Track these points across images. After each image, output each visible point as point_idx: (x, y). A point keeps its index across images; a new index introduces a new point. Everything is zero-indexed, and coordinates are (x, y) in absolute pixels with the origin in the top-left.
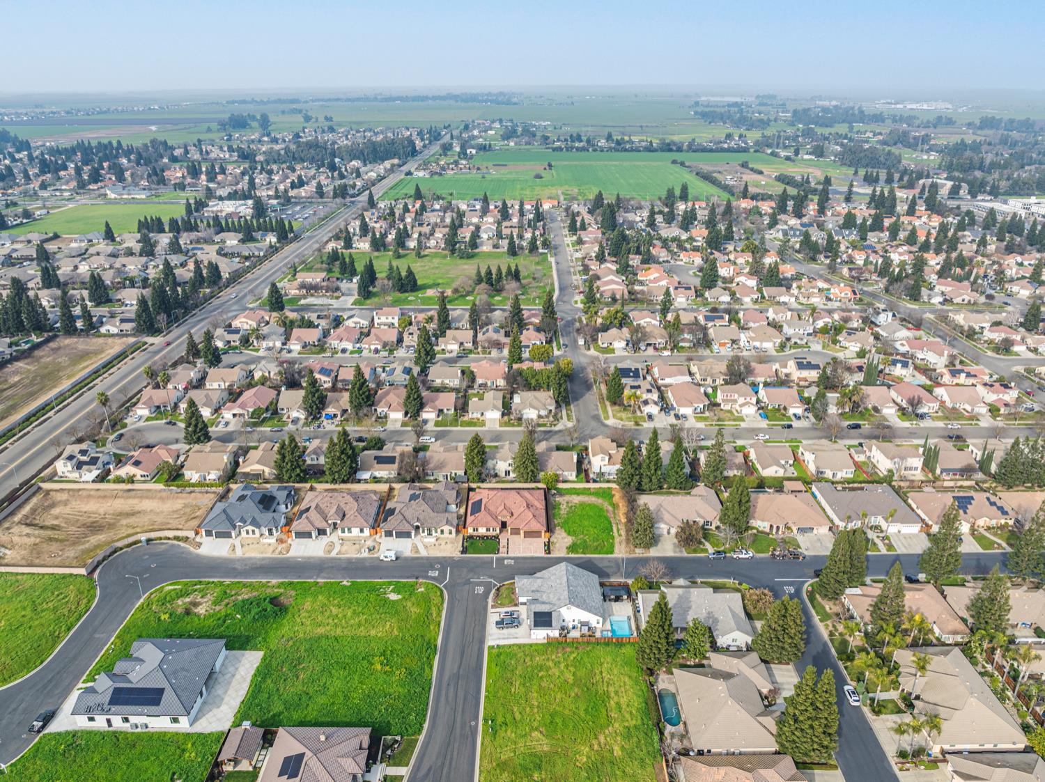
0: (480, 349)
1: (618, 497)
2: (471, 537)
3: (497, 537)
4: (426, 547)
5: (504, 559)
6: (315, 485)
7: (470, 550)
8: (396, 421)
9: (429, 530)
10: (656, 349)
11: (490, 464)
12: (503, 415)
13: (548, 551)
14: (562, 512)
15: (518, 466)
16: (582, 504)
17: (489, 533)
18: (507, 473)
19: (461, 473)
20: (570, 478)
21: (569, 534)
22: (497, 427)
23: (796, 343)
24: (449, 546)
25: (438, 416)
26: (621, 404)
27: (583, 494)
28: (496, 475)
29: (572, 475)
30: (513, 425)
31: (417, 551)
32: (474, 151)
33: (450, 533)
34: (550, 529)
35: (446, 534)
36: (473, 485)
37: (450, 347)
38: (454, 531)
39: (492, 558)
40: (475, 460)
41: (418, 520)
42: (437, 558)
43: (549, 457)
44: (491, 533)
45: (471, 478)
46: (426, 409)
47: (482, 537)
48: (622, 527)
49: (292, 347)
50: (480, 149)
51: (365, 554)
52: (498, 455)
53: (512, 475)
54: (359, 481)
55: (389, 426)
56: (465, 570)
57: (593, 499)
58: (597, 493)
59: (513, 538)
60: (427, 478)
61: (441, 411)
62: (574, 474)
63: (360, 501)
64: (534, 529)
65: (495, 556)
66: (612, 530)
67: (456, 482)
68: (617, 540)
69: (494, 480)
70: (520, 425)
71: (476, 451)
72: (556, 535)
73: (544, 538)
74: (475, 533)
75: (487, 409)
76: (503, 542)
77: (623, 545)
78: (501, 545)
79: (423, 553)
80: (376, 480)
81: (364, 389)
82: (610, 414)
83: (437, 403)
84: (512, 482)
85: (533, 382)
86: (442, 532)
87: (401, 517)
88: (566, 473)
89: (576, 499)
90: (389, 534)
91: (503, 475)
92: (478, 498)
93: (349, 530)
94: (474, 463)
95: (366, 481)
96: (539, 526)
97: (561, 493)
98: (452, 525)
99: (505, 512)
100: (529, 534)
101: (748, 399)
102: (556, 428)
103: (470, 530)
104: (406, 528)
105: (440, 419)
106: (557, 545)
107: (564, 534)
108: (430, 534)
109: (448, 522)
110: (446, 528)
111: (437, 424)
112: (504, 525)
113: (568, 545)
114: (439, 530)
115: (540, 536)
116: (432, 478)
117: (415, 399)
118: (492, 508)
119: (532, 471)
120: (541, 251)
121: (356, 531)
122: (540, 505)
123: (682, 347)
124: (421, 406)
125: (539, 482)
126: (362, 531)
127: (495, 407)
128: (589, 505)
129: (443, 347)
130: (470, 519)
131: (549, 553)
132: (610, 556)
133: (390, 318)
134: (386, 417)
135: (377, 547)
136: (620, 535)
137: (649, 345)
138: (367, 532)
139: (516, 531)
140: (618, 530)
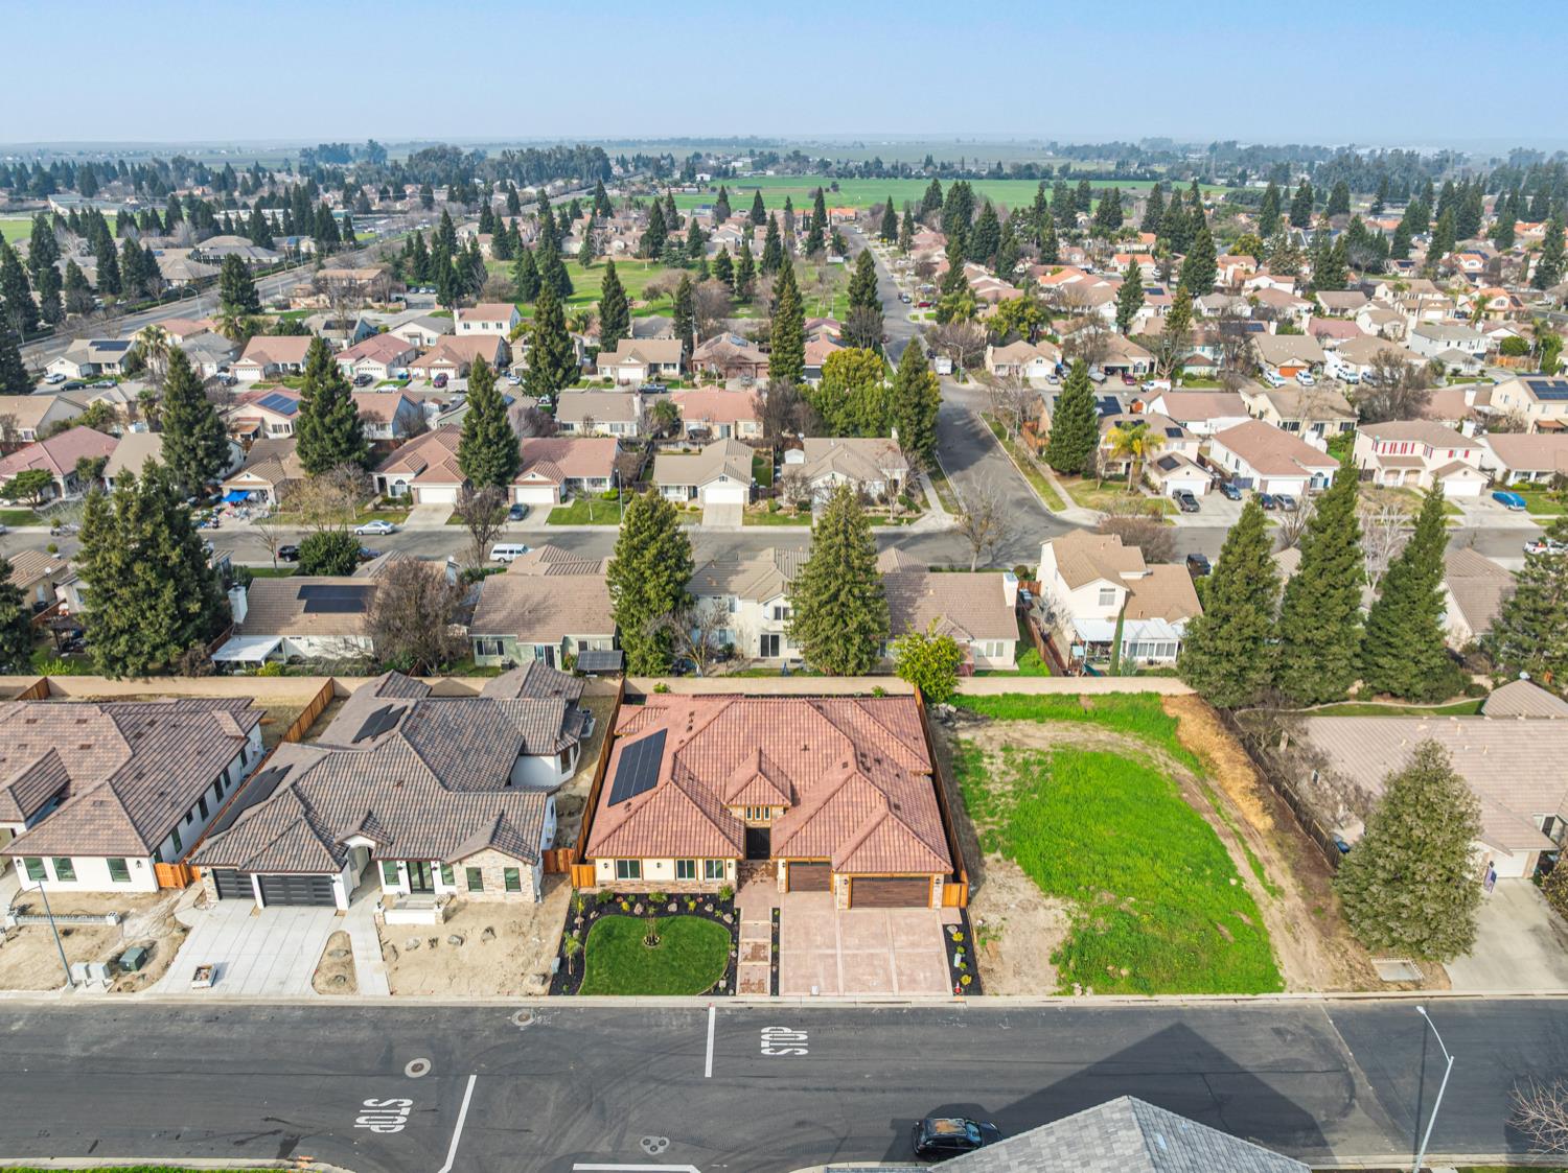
0: (697, 379)
1: (1198, 729)
2: (607, 903)
3: (724, 904)
4: (390, 951)
5: (760, 1019)
6: (60, 681)
7: (595, 970)
8: (437, 509)
9: (417, 866)
10: (1126, 377)
11: (707, 607)
12: (755, 495)
13: (968, 976)
14: (995, 787)
15: (812, 614)
16: (1065, 754)
17: (689, 885)
18: (770, 644)
19: (602, 641)
20: (996, 662)
21: (1050, 891)
22: (738, 526)
23: (1456, 372)
24: (501, 945)
25: (564, 499)
26: (1090, 474)
27: (1058, 716)
28: (729, 653)
29: (999, 651)
30: (785, 521)
31: (344, 976)
32: (707, 177)
33: (513, 883)
34: (963, 866)
35: (494, 892)
36: (642, 685)
37: (624, 374)
38: (528, 874)
39: (700, 1016)
40: (650, 591)
41: (368, 823)
42: (428, 1015)
43: (918, 588)
44: (700, 883)
45: (632, 656)
46: (527, 477)
47: (659, 905)
48: (1264, 850)
49: (241, 375)
50: (718, 175)
51: (95, 989)
52: (736, 582)
53: (788, 652)
54: (222, 670)
55: (413, 523)
56: (553, 1093)
57: (1100, 736)
58: (1109, 712)
59: (801, 909)
60: (480, 661)
61: (571, 484)
62: (1010, 647)
63: (155, 738)
64: (898, 868)
65: (713, 1005)
66: (1231, 869)
67: (580, 674)
68: (1272, 914)
69: (722, 668)
70: (806, 520)
71: (650, 553)
72: (989, 892)
73: (941, 909)
74: (628, 885)
75: (707, 479)
76: (754, 928)
77: (1311, 943)
78: (746, 944)
79: (372, 986)
80: (289, 666)
81: (339, 412)
82: (1065, 496)
83: (562, 463)
84: (786, 673)
85: (838, 417)
86: (476, 880)
87: (295, 808)
88: (980, 645)
89: (1040, 737)
90: (232, 885)
91: (754, 650)
92: (650, 729)
93: (64, 867)
94: (644, 601)
95: (252, 669)
96: (922, 855)
97: (974, 713)
98: (518, 849)
99: (762, 791)
100: (872, 891)
101: (1459, 456)
102: (917, 528)
103: (605, 872)
104: (309, 857)
105: (569, 505)
106: (1007, 944)
107: (1027, 890)
108: (422, 888)
109: (501, 836)
110: (493, 863)
111: (556, 517)
112: (757, 845)
113: (1057, 940)
114: (460, 872)
115: (924, 901)
116: (497, 661)
117: (488, 442)
118: (706, 772)
119: (863, 630)
120: (830, 259)
121: (92, 874)
122: (909, 757)
123: (1190, 377)
124: (509, 468)
125: (886, 673)
126: (119, 869)
127: (728, 473)
128: (1096, 758)
129: (608, 373)
130: (608, 817)
131: (976, 988)
132: (1265, 999)
133: (492, 325)
134: (409, 500)
135: (162, 954)
136: (1276, 891)
137: (1110, 371)
138: (142, 876)
139: (811, 876)
140: (1258, 869)
